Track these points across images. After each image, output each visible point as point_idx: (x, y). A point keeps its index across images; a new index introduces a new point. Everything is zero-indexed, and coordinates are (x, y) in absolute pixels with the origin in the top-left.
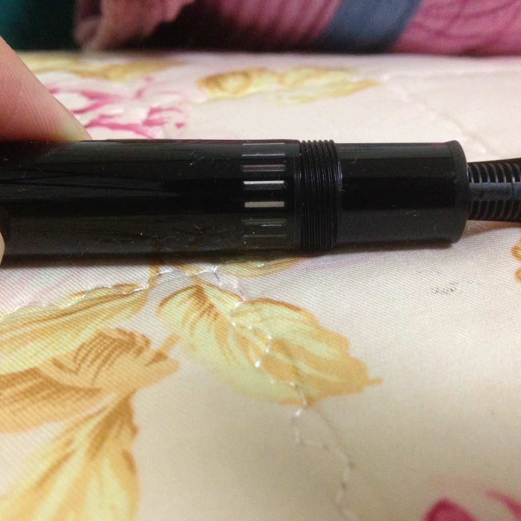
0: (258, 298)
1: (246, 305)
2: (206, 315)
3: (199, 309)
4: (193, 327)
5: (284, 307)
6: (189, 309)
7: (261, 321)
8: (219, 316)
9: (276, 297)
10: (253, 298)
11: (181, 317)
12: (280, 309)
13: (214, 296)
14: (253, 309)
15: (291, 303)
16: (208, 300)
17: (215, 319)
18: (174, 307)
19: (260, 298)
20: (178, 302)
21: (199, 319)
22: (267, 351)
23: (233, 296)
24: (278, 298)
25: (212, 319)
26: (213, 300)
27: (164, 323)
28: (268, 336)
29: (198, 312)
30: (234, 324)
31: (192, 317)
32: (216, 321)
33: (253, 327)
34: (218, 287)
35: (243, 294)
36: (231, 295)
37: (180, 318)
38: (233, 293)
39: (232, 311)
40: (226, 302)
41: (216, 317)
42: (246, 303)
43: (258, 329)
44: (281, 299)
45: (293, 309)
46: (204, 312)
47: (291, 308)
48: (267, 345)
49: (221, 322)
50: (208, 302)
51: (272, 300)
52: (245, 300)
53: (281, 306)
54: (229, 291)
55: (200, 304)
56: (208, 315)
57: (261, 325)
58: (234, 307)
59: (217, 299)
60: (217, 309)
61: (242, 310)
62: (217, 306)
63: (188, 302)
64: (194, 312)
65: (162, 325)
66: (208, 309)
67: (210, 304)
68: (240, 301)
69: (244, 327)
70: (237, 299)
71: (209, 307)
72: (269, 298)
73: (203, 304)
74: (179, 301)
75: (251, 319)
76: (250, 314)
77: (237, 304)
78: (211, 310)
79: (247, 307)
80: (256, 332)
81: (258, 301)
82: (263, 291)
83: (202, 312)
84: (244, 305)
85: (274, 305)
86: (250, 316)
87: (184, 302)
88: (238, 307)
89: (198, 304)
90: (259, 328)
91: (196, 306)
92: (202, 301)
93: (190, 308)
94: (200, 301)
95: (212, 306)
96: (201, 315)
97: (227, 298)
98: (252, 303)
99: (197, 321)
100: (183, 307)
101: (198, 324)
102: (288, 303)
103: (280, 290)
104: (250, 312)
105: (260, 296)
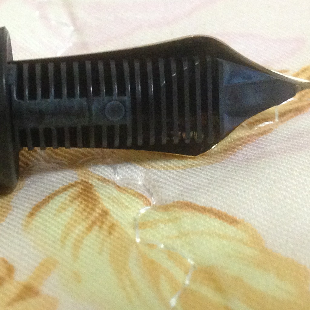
0: (174, 202)
1: (156, 211)
2: (96, 228)
3: (87, 218)
4: (77, 246)
5: (213, 217)
6: (71, 219)
7: (178, 237)
8: (117, 229)
9: (201, 201)
10: (166, 201)
11: (60, 232)
12: (208, 219)
13: (109, 198)
14: (167, 218)
15: (223, 210)
16: (99, 203)
17: (110, 233)
18: (49, 217)
19: (177, 202)
20: (56, 210)
21: (86, 234)
22: (187, 282)
23: (137, 197)
24: (204, 203)
25: (105, 233)
26: (107, 204)
27: (34, 242)
28: (189, 260)
29: (84, 223)
30: (138, 240)
31: (77, 231)
32: (112, 237)
33: (165, 246)
34: (114, 183)
35: (151, 195)
36: (134, 195)
37: (58, 234)
38: (137, 193)
39: (135, 220)
40: (127, 207)
41: (112, 231)
42: (156, 208)
43: (173, 248)
44: (209, 205)
45: (227, 221)
46: (94, 223)
47: (223, 219)
48: (186, 273)
49: (118, 238)
50: (100, 206)
51: (195, 205)
52: (154, 203)
53: (208, 215)
54: (131, 189)
55: (88, 210)
56: (100, 227)
57: (178, 242)
58: (138, 214)
59: (113, 202)
60: (113, 218)
61: (151, 220)
62: (114, 213)
63: (70, 209)
64: (79, 224)
65: (32, 244)
66: (100, 218)
67: (103, 211)
68: (147, 205)
69: (153, 245)
70: (143, 201)
71: (101, 215)
72: (190, 202)
73: (93, 210)
74: (57, 208)
75: (164, 233)
76: (162, 226)
77: (143, 211)
78: (104, 220)
79: (158, 215)
80: (170, 253)
81: (174, 206)
82: (181, 191)
83: (90, 222)
84: (153, 211)
85: (197, 213)
86: (162, 228)
87: (65, 209)
88: (144, 215)
89: (84, 210)
90: (176, 247)
91: (82, 213)
92: (90, 205)
93: (73, 217)
94: (88, 206)
95: (105, 213)
96: (89, 229)
97: (129, 200)
98: (166, 208)
99: (83, 238)
100: (63, 216)
101: (85, 242)
102: (219, 211)
103: (208, 190)
104: (162, 222)
105: (177, 198)
